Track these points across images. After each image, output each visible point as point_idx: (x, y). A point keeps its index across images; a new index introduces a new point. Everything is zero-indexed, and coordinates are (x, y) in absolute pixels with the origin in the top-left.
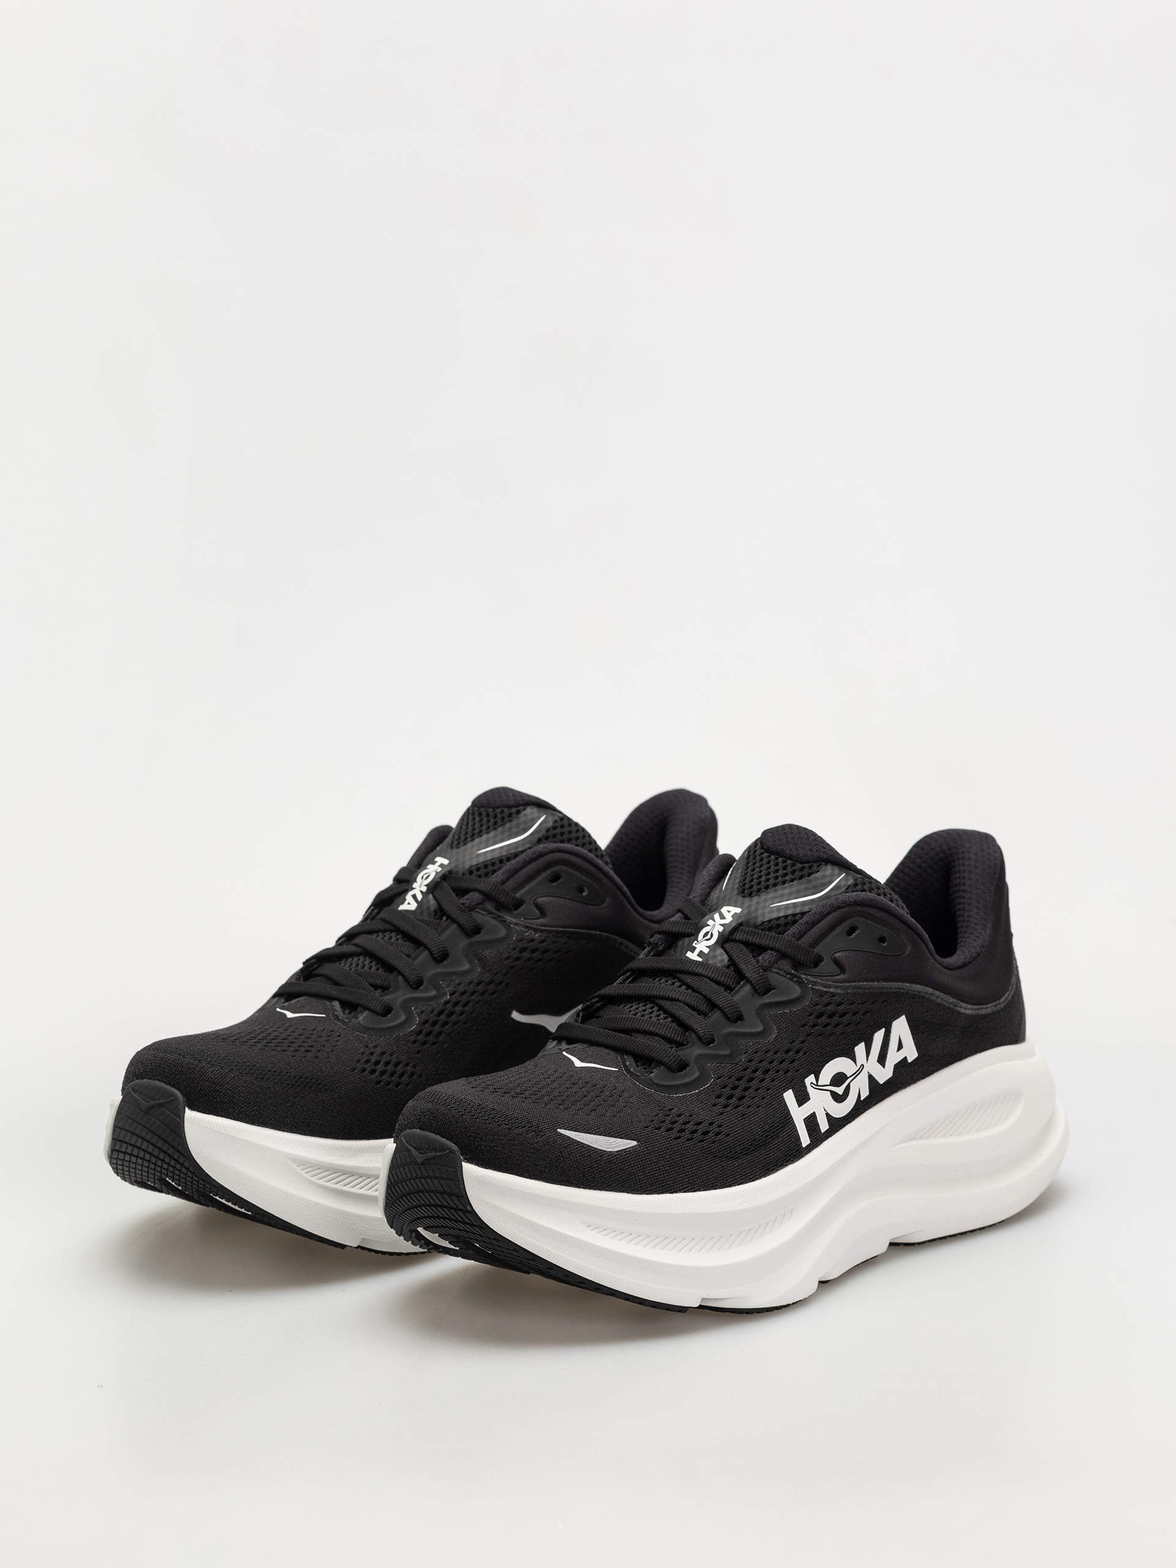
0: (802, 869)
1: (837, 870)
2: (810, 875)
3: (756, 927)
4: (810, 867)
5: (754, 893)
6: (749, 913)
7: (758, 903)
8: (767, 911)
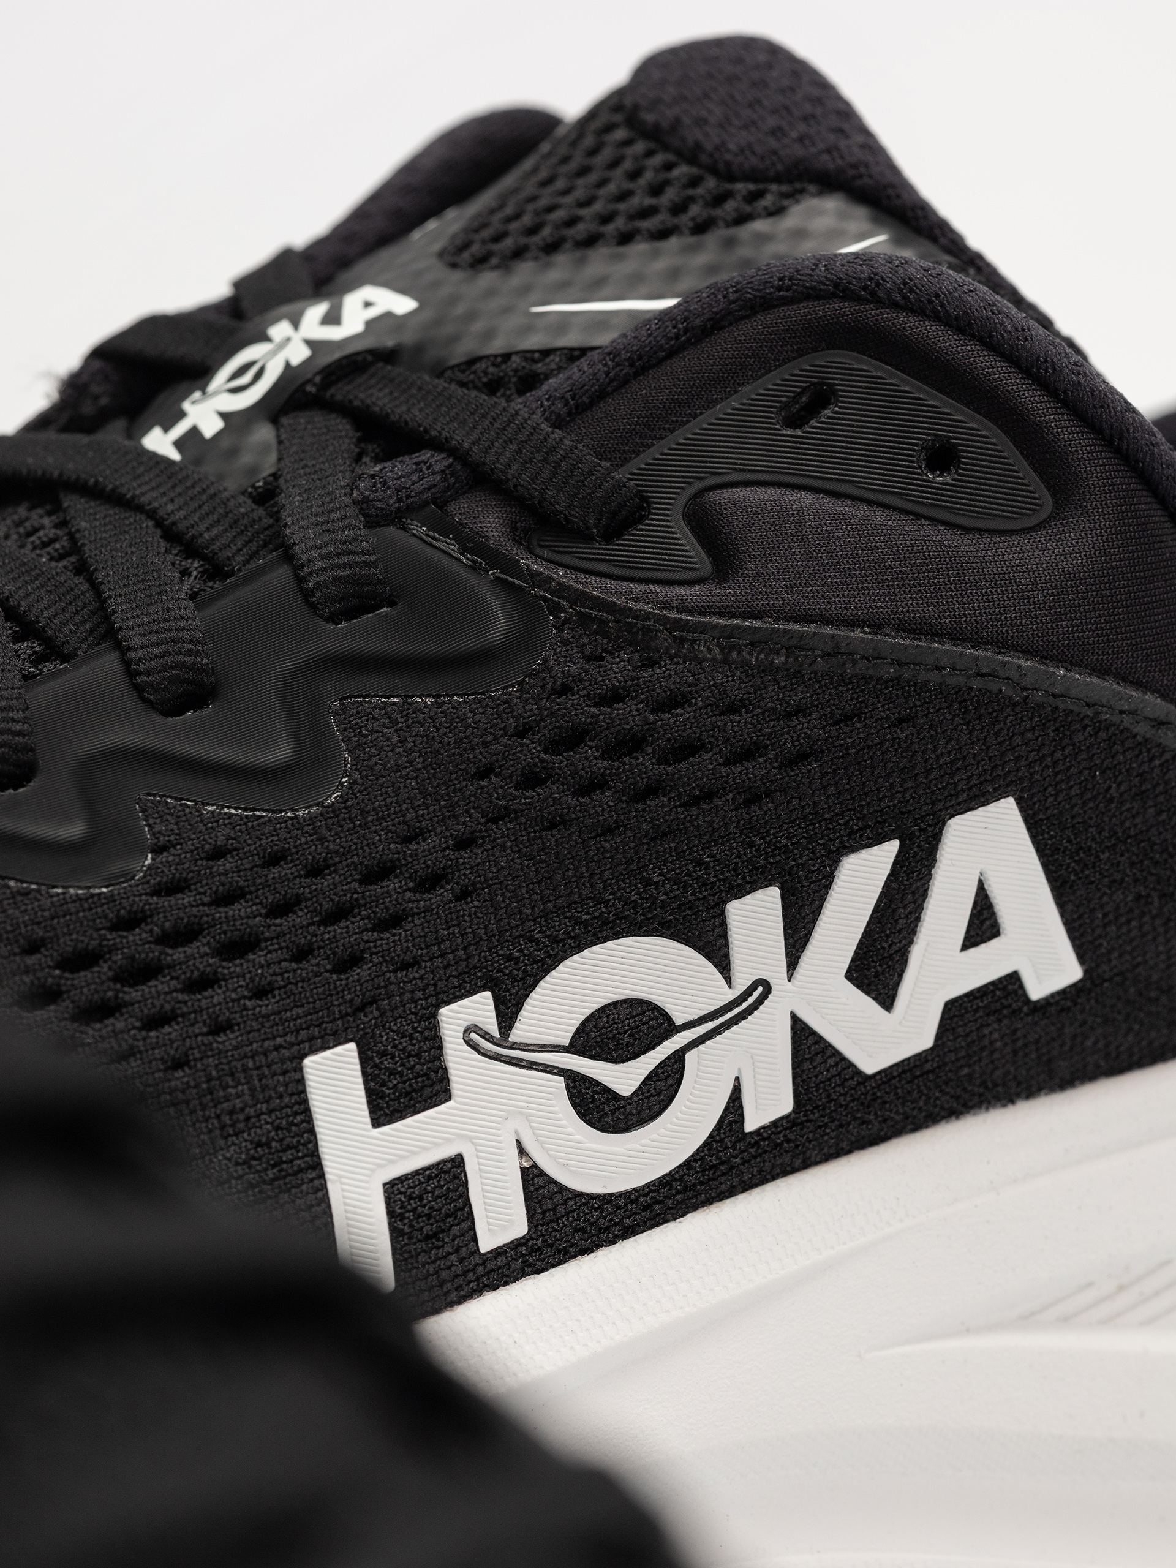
0: (719, 200)
1: (860, 214)
2: (742, 219)
3: (440, 371)
4: (754, 197)
5: (494, 261)
6: (438, 322)
7: (490, 293)
8: (513, 322)
